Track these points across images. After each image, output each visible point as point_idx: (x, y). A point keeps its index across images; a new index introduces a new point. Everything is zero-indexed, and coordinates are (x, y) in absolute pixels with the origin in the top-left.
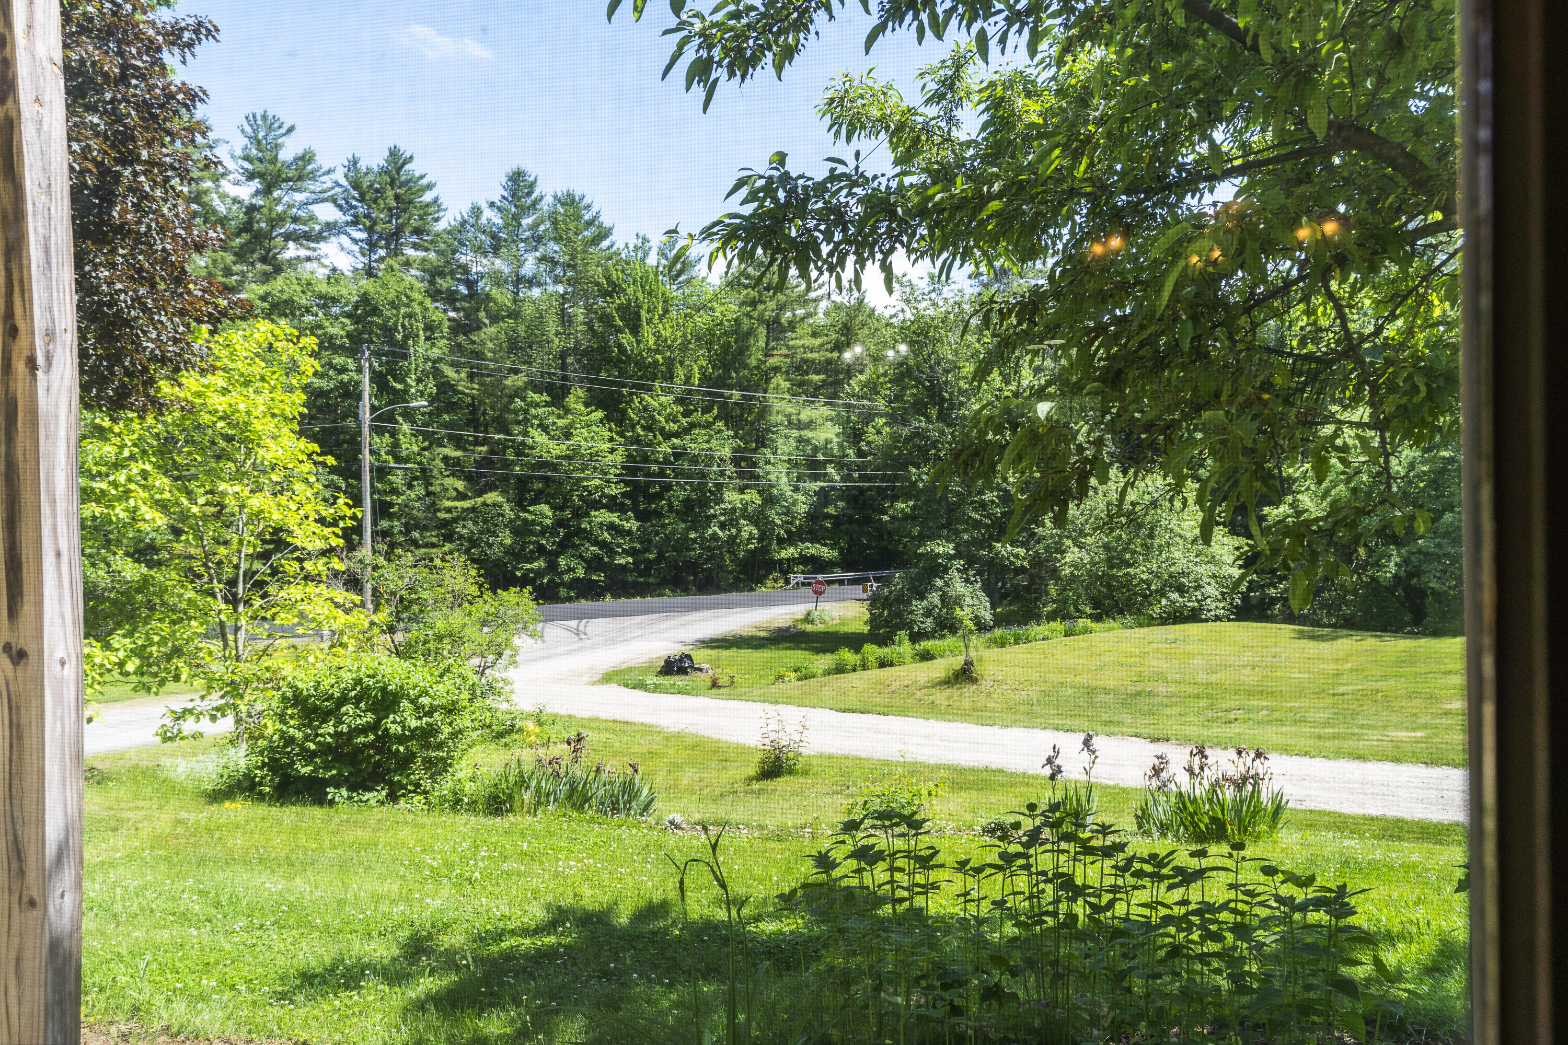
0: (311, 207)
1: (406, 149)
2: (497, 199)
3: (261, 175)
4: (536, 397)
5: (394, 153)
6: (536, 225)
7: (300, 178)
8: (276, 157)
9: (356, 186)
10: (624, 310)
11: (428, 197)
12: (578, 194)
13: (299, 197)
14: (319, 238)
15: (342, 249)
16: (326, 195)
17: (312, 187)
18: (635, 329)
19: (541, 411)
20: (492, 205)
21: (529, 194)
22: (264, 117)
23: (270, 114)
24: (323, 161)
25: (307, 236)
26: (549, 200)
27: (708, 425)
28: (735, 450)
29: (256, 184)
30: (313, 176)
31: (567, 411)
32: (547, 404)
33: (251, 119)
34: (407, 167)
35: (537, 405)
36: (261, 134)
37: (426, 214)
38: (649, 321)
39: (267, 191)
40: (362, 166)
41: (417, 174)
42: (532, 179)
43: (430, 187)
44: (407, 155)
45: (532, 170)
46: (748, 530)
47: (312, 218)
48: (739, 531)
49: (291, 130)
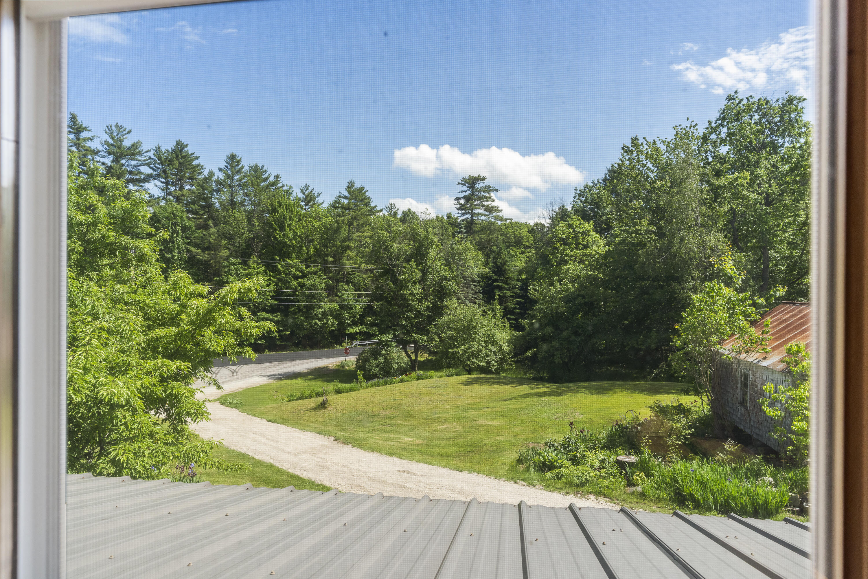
0: (139, 168)
1: (185, 141)
2: (222, 167)
3: (113, 153)
4: (234, 261)
5: (179, 143)
6: (240, 180)
7: (133, 154)
8: (121, 145)
9: (160, 158)
10: (277, 221)
11: (195, 163)
12: (260, 165)
13: (133, 163)
14: (144, 180)
15: (156, 186)
16: (146, 162)
17: (139, 158)
18: (282, 228)
19: (236, 267)
20: (220, 170)
21: (237, 165)
22: (116, 126)
23: (119, 125)
24: (145, 147)
25: (138, 180)
26: (246, 168)
27: (315, 273)
28: (327, 285)
29: (111, 157)
30: (140, 154)
31: (249, 267)
32: (240, 264)
33: (109, 127)
34: (186, 149)
35: (235, 264)
36: (115, 134)
37: (194, 171)
38: (290, 225)
39: (116, 160)
40: (163, 149)
41: (190, 153)
42: (239, 158)
43: (196, 158)
44: (185, 144)
45: (239, 155)
46: (331, 320)
47: (140, 173)
48: (328, 321)
49: (129, 132)
